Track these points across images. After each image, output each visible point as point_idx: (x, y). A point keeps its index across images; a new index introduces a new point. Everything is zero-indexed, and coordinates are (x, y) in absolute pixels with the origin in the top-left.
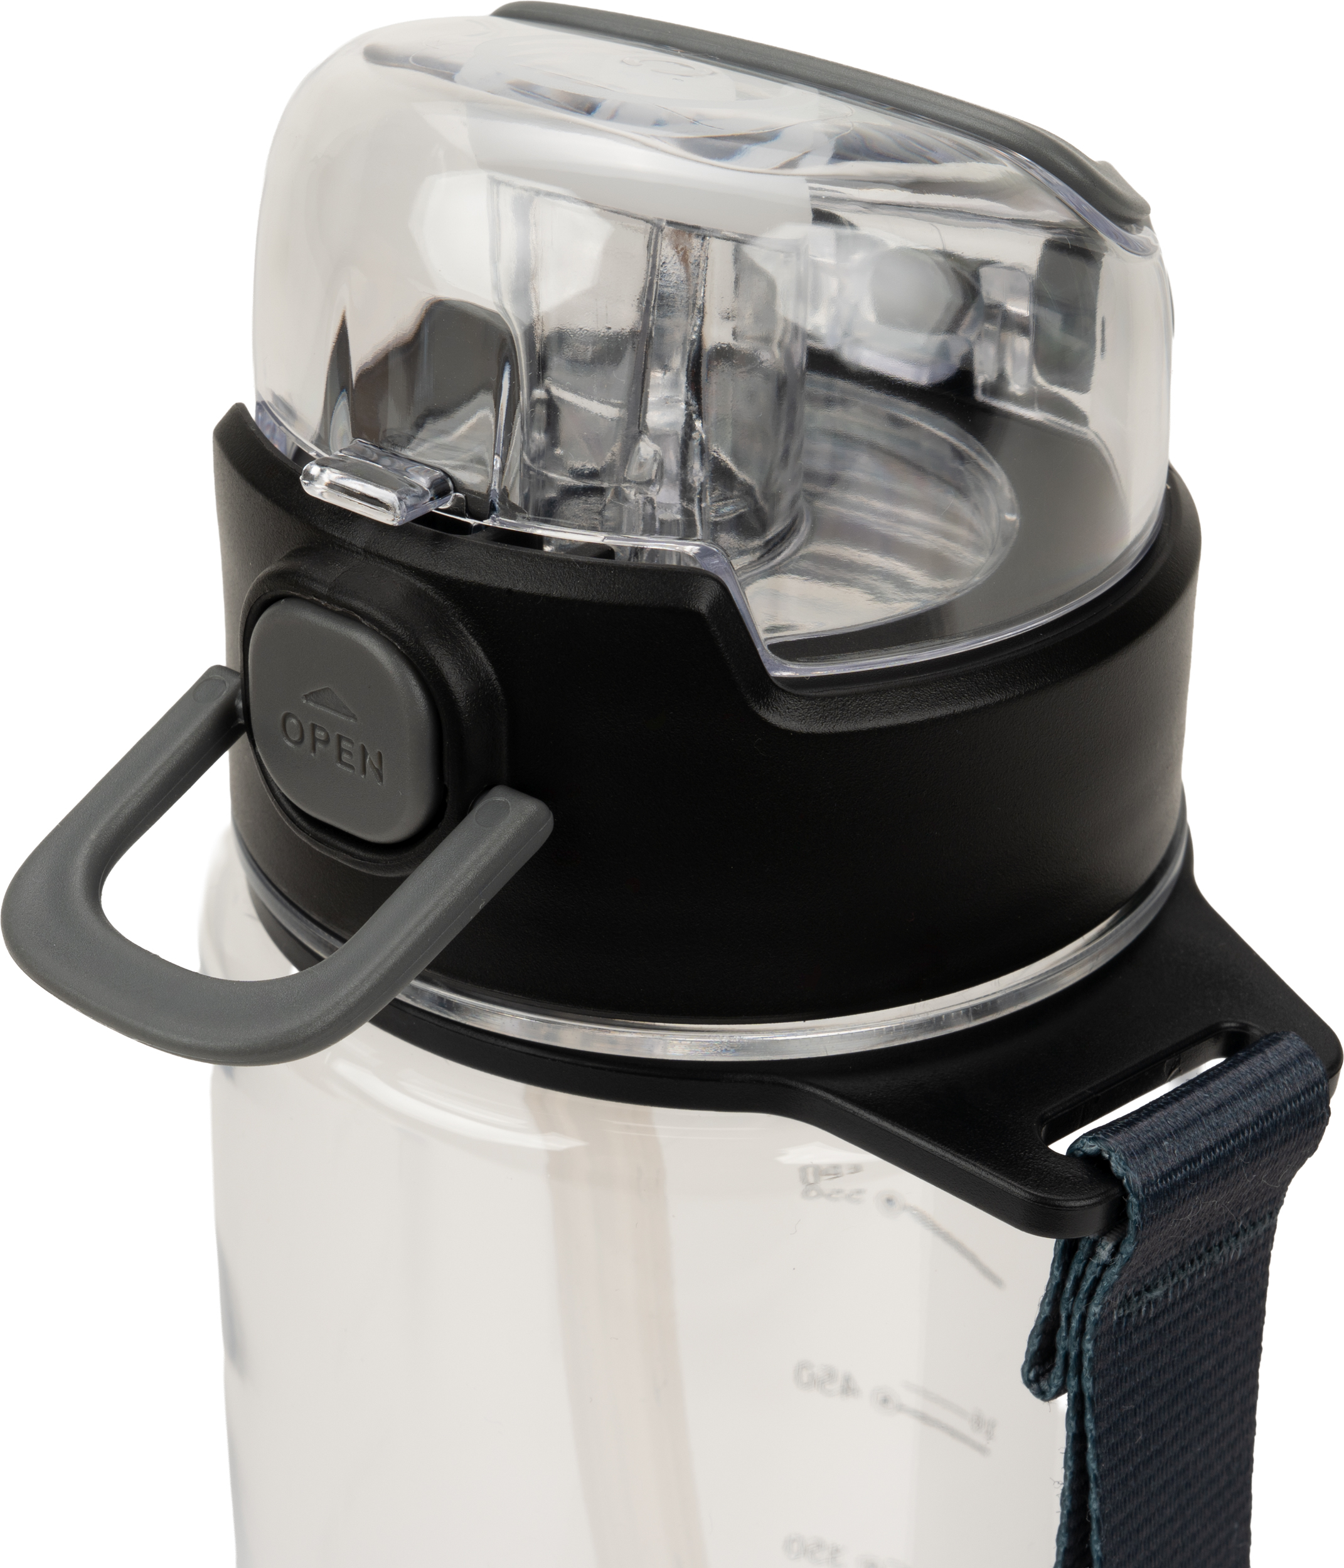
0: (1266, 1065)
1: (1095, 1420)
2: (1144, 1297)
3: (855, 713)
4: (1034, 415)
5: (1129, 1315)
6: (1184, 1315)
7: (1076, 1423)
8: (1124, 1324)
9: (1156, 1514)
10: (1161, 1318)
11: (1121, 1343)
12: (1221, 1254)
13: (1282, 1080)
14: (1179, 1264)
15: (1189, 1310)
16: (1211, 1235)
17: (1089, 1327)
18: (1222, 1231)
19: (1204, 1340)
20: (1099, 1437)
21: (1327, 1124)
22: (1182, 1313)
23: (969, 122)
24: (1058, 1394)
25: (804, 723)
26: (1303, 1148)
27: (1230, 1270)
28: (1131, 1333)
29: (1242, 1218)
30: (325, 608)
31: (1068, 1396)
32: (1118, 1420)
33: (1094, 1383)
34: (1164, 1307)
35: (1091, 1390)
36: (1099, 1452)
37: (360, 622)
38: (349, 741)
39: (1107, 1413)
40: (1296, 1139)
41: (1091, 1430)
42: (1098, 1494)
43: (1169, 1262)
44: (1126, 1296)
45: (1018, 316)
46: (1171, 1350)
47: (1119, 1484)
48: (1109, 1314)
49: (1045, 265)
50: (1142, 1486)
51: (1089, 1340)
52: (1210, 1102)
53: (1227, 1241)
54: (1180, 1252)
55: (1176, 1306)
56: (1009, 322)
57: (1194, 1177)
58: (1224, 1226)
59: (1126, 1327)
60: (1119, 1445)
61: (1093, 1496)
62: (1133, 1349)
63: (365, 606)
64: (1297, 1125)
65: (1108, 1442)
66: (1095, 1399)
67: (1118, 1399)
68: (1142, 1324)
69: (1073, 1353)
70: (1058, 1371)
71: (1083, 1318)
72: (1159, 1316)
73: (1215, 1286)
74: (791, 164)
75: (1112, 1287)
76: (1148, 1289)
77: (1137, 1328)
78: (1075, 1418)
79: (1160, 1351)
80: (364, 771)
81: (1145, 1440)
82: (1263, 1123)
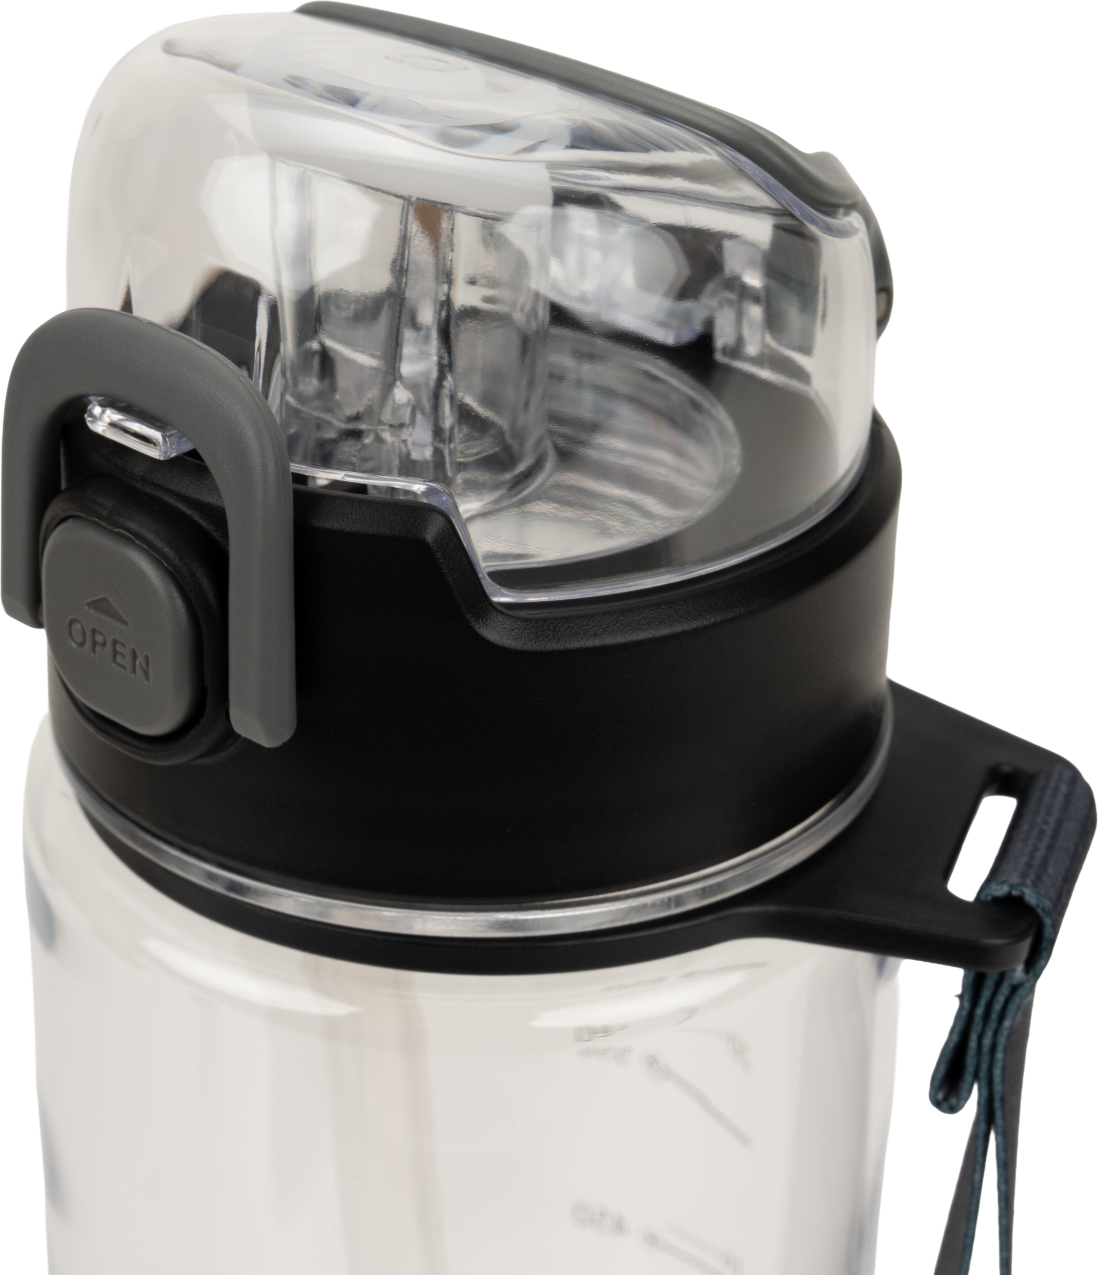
3: (564, 635)
4: (765, 374)
17: (1000, 1040)
23: (687, 116)
25: (519, 642)
30: (104, 528)
35: (1001, 1093)
37: (133, 541)
38: (124, 645)
45: (753, 288)
49: (776, 243)
56: (745, 293)
63: (138, 527)
71: (995, 1034)
74: (531, 149)
80: (134, 671)
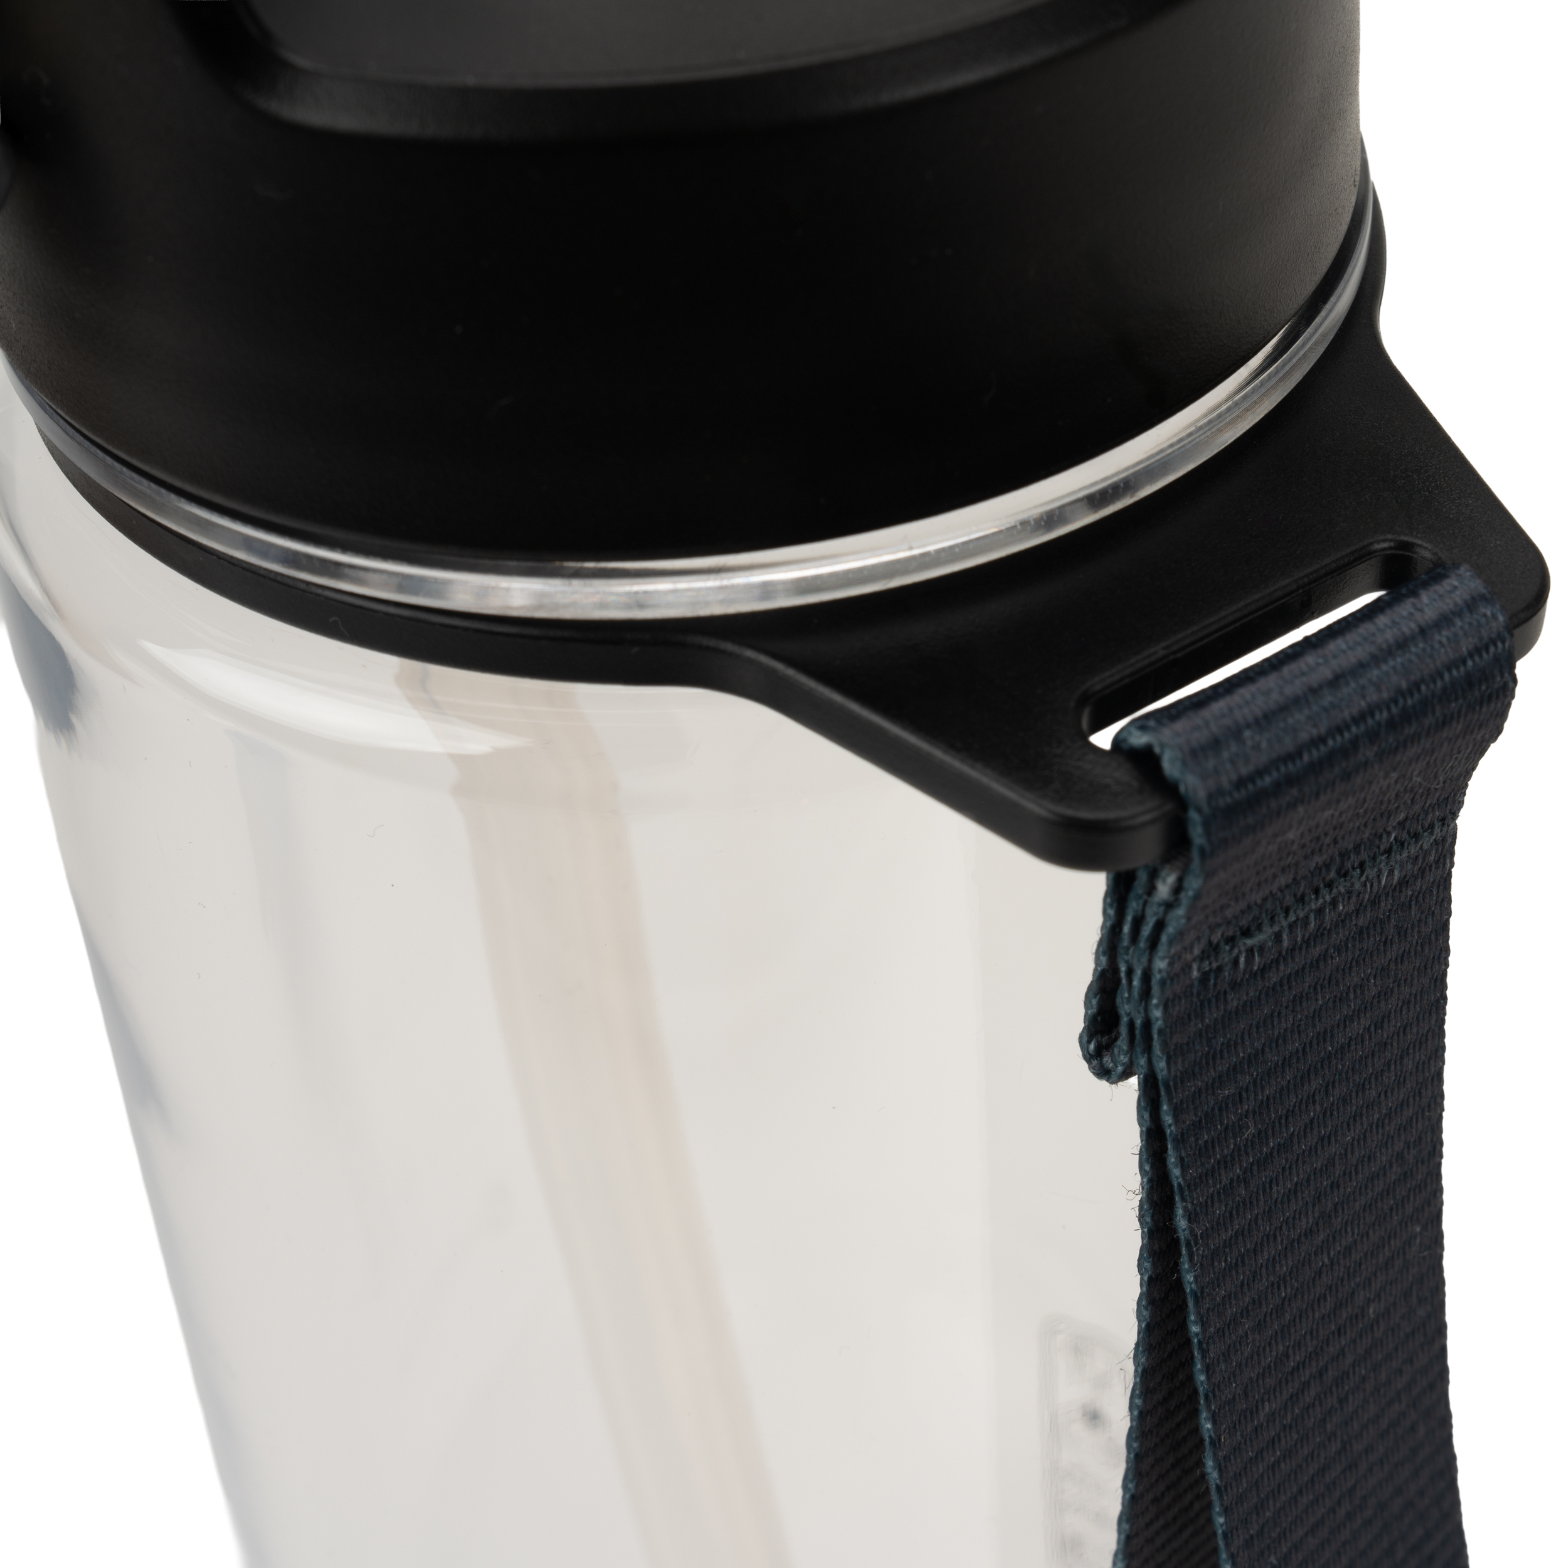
0: (1418, 616)
1: (1174, 1111)
2: (1241, 944)
5: (1220, 969)
6: (1312, 963)
7: (1151, 1115)
8: (1212, 981)
9: (1284, 1227)
10: (1274, 969)
11: (1209, 1007)
12: (1363, 878)
13: (1437, 637)
14: (1295, 896)
15: (1320, 955)
16: (1344, 855)
17: (1156, 989)
18: (1363, 847)
19: (1347, 994)
20: (1182, 1134)
21: (1513, 697)
22: (1309, 961)
24: (1126, 1075)
26: (1476, 731)
27: (1383, 898)
28: (1225, 992)
29: (1394, 828)
31: (1139, 1078)
32: (1213, 1109)
33: (1168, 1063)
34: (1277, 955)
35: (1165, 1072)
36: (1183, 1154)
39: (1193, 1101)
40: (1462, 720)
41: (1170, 1126)
42: (1185, 1209)
43: (1276, 894)
44: (1210, 943)
46: (1293, 1011)
47: (1219, 1193)
48: (1183, 969)
50: (1257, 1193)
51: (1157, 1006)
52: (1326, 673)
53: (1374, 859)
54: (1294, 879)
55: (1297, 952)
57: (1291, 781)
58: (1366, 840)
59: (1215, 985)
60: (1216, 1143)
61: (1180, 1212)
62: (1230, 1013)
64: (1461, 701)
65: (1197, 1140)
66: (1171, 1083)
67: (1210, 1081)
68: (1242, 979)
69: (1138, 1022)
70: (1122, 1043)
71: (1147, 977)
72: (1270, 968)
73: (1362, 922)
75: (1181, 934)
76: (1246, 933)
77: (1234, 985)
78: (1149, 1108)
79: (1276, 1014)
81: (1260, 1132)
82: (1405, 700)
